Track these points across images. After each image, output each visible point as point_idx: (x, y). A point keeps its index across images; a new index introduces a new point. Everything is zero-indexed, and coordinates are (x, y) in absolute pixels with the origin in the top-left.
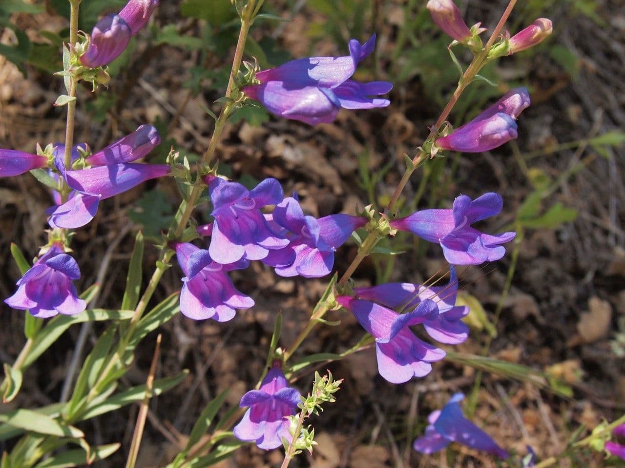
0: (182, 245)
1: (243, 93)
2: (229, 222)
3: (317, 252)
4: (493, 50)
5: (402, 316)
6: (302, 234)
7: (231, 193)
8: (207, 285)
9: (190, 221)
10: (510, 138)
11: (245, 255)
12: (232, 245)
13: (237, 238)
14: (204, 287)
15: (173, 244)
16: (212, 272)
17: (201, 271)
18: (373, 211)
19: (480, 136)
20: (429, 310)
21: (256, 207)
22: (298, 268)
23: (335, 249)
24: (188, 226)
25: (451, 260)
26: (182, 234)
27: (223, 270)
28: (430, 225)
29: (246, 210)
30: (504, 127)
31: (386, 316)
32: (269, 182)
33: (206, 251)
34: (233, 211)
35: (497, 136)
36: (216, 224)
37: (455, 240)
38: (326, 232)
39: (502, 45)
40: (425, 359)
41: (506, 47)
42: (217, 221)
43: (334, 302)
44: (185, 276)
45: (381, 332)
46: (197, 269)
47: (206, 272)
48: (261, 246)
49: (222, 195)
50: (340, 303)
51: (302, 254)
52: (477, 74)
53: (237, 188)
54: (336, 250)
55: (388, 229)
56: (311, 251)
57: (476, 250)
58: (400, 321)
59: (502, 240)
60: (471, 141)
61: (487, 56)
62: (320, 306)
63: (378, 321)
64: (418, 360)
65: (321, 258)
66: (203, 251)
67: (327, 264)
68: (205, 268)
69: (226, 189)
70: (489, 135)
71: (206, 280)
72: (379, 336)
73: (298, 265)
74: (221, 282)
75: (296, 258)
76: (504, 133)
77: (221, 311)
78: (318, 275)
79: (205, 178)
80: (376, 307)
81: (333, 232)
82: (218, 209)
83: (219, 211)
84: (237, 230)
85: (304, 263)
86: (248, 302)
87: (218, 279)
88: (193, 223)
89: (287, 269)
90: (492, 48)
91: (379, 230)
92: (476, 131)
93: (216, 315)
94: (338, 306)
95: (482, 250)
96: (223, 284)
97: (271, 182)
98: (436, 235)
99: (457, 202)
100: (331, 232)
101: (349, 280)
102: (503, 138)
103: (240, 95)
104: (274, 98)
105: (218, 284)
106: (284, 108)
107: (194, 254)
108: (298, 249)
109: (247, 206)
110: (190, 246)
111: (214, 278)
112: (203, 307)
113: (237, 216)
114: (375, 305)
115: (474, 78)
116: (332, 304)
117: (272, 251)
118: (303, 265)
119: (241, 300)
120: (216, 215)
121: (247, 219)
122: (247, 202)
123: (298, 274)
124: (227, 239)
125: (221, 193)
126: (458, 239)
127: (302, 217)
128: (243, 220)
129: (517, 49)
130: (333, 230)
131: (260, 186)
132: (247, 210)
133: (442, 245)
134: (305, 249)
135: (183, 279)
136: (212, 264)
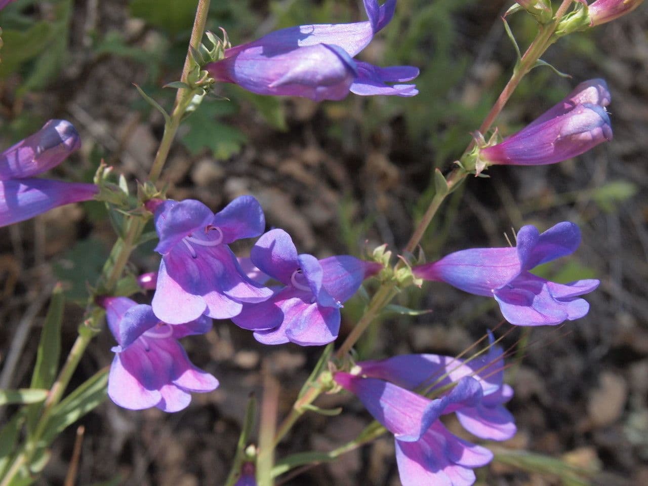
0: (115, 301)
1: (207, 72)
2: (183, 263)
3: (315, 310)
4: (564, 22)
5: (437, 402)
6: (291, 283)
7: (188, 216)
8: (149, 358)
9: (127, 268)
10: (603, 140)
11: (207, 311)
12: (188, 296)
13: (194, 287)
14: (146, 361)
15: (102, 300)
16: (157, 339)
17: (141, 337)
18: (389, 253)
19: (559, 136)
20: (471, 392)
21: (223, 242)
22: (288, 331)
23: (341, 304)
24: (124, 275)
25: (513, 319)
26: (115, 286)
27: (173, 335)
28: (477, 270)
29: (209, 246)
30: (597, 123)
31: (408, 401)
32: (245, 201)
33: (149, 306)
34: (190, 247)
35: (586, 135)
36: (164, 266)
37: (512, 291)
38: (328, 279)
39: (578, 15)
40: (462, 462)
41: (584, 17)
42: (165, 261)
43: (331, 383)
44: (116, 344)
45: (402, 424)
46: (134, 333)
47: (149, 339)
48: (230, 298)
49: (174, 219)
50: (339, 382)
51: (294, 312)
52: (540, 59)
53: (196, 209)
54: (342, 306)
55: (409, 279)
56: (306, 308)
57: (545, 305)
58: (434, 409)
59: (581, 291)
60: (542, 146)
61: (557, 30)
62: (309, 387)
63: (398, 410)
64: (453, 463)
65: (321, 317)
66: (143, 307)
67: (331, 327)
68: (147, 334)
69: (180, 209)
70: (572, 134)
71: (148, 351)
72: (400, 431)
73: (288, 327)
74: (170, 353)
75: (285, 317)
76: (596, 131)
77: (169, 396)
78: (319, 341)
79: (148, 203)
80: (391, 389)
81: (338, 281)
82: (166, 241)
83: (168, 244)
84: (196, 274)
85: (296, 325)
86: (208, 383)
87: (164, 349)
88: (131, 271)
89: (271, 334)
90: (564, 19)
91: (396, 280)
92: (551, 130)
93: (163, 402)
94: (336, 388)
95: (554, 304)
96: (173, 356)
97: (247, 200)
98: (487, 284)
99: (522, 235)
100: (336, 279)
101: (350, 352)
102: (594, 139)
103: (202, 75)
104: (255, 68)
105: (166, 356)
106: (272, 77)
107: (130, 311)
108: (287, 305)
109: (209, 240)
110: (125, 301)
111: (159, 346)
112: (143, 390)
113: (194, 255)
114: (388, 384)
115: (536, 63)
116: (328, 385)
117: (248, 307)
118: (294, 328)
119: (199, 380)
120: (164, 251)
121: (211, 260)
122: (210, 232)
123: (287, 341)
124: (179, 288)
125: (172, 215)
126: (519, 290)
127: (295, 256)
128: (204, 259)
129: (601, 19)
130: (338, 277)
131: (231, 207)
132: (211, 247)
133: (496, 298)
134: (297, 305)
135: (114, 349)
136: (157, 327)
